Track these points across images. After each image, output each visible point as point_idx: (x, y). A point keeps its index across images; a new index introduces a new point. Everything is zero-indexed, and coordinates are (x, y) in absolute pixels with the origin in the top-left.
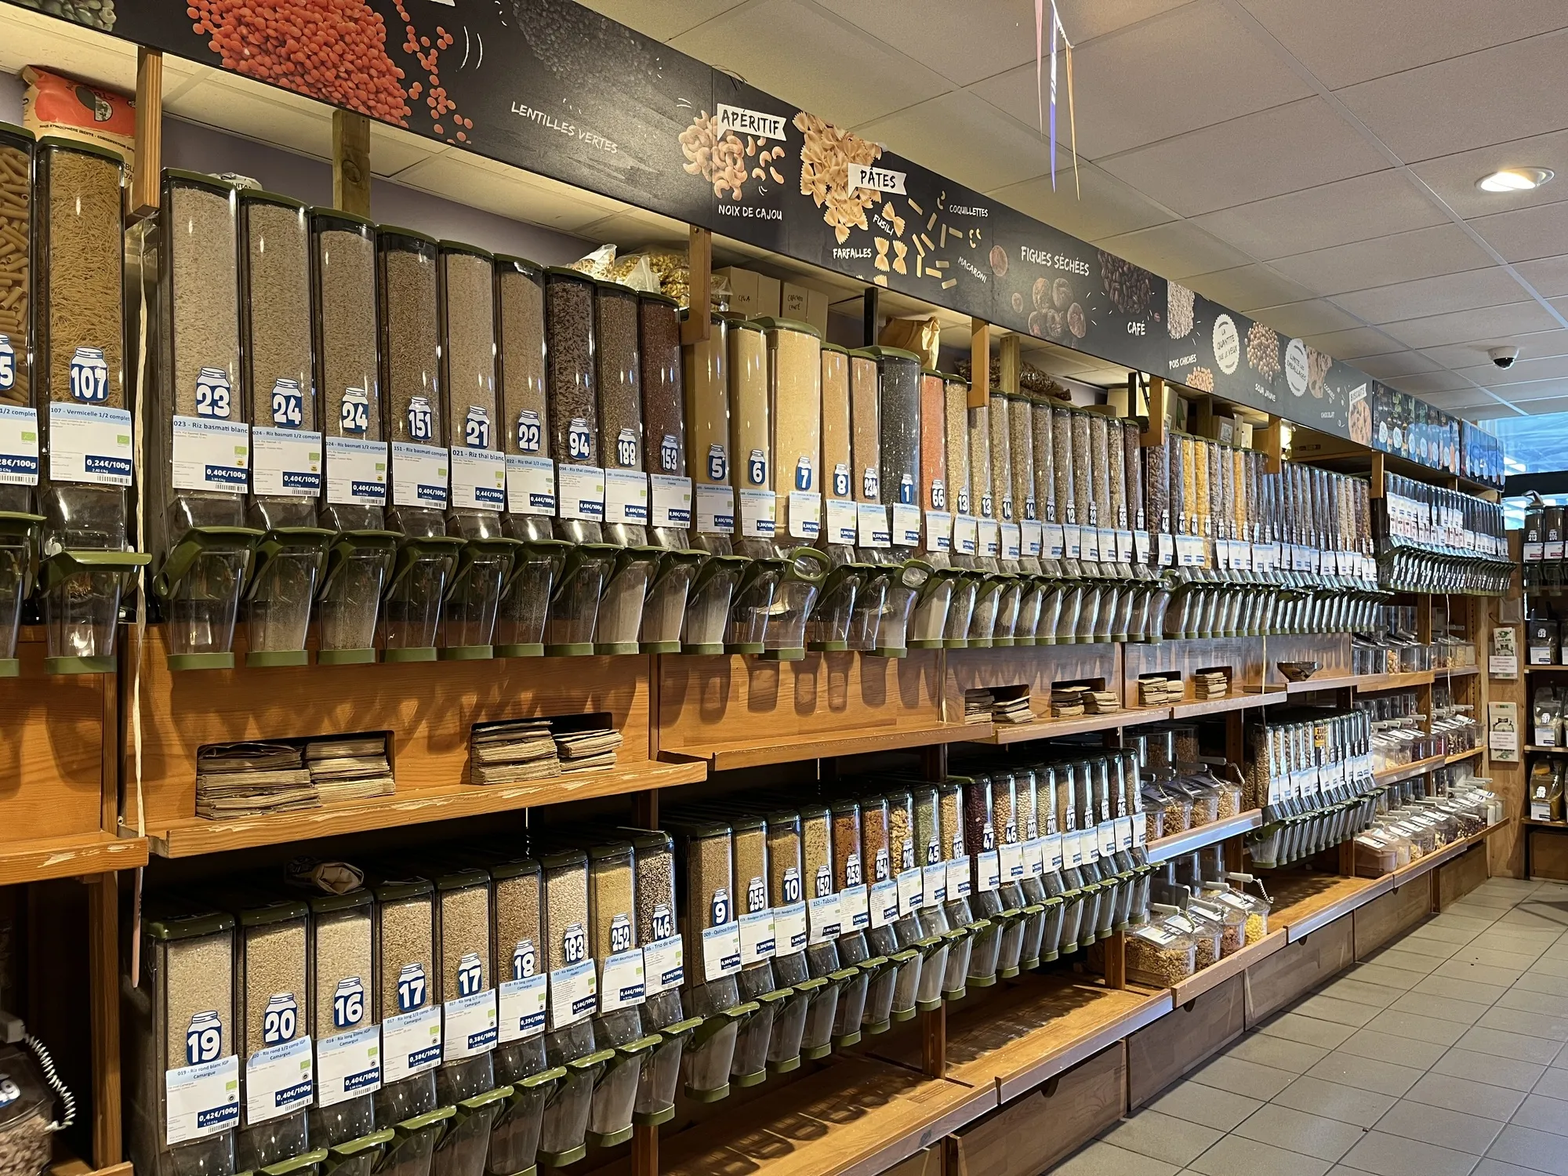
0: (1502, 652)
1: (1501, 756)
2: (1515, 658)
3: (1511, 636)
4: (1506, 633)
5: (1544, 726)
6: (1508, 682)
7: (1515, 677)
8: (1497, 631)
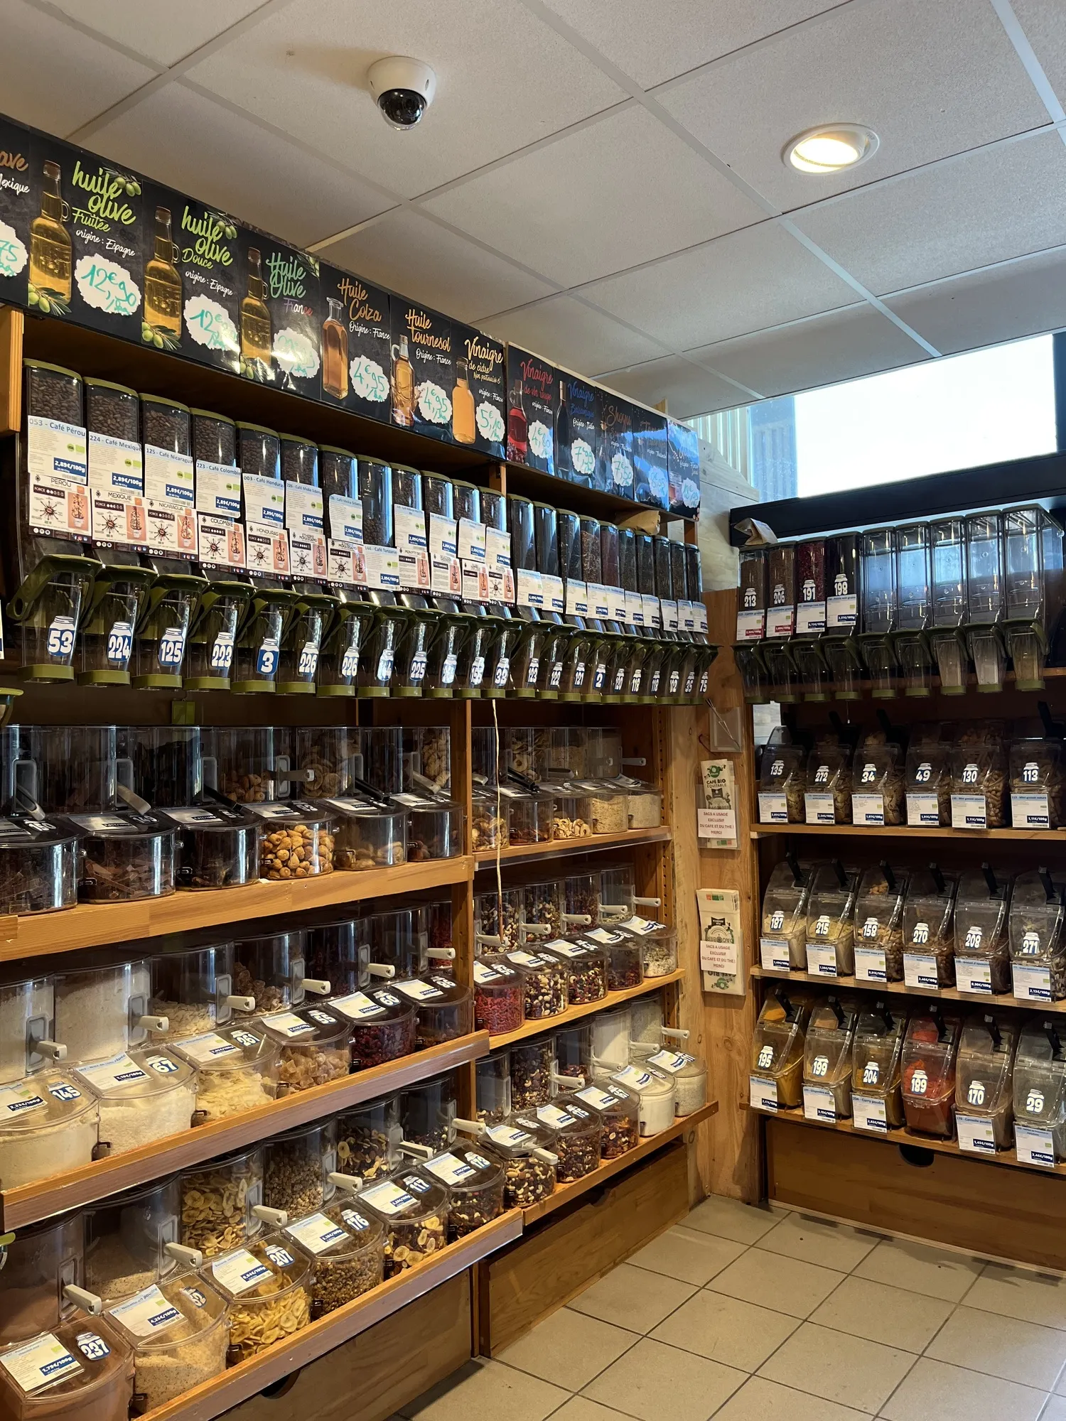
0: (715, 802)
1: (718, 985)
2: (731, 813)
3: (726, 774)
4: (719, 769)
5: (777, 933)
6: (724, 853)
7: (734, 846)
8: (706, 765)
